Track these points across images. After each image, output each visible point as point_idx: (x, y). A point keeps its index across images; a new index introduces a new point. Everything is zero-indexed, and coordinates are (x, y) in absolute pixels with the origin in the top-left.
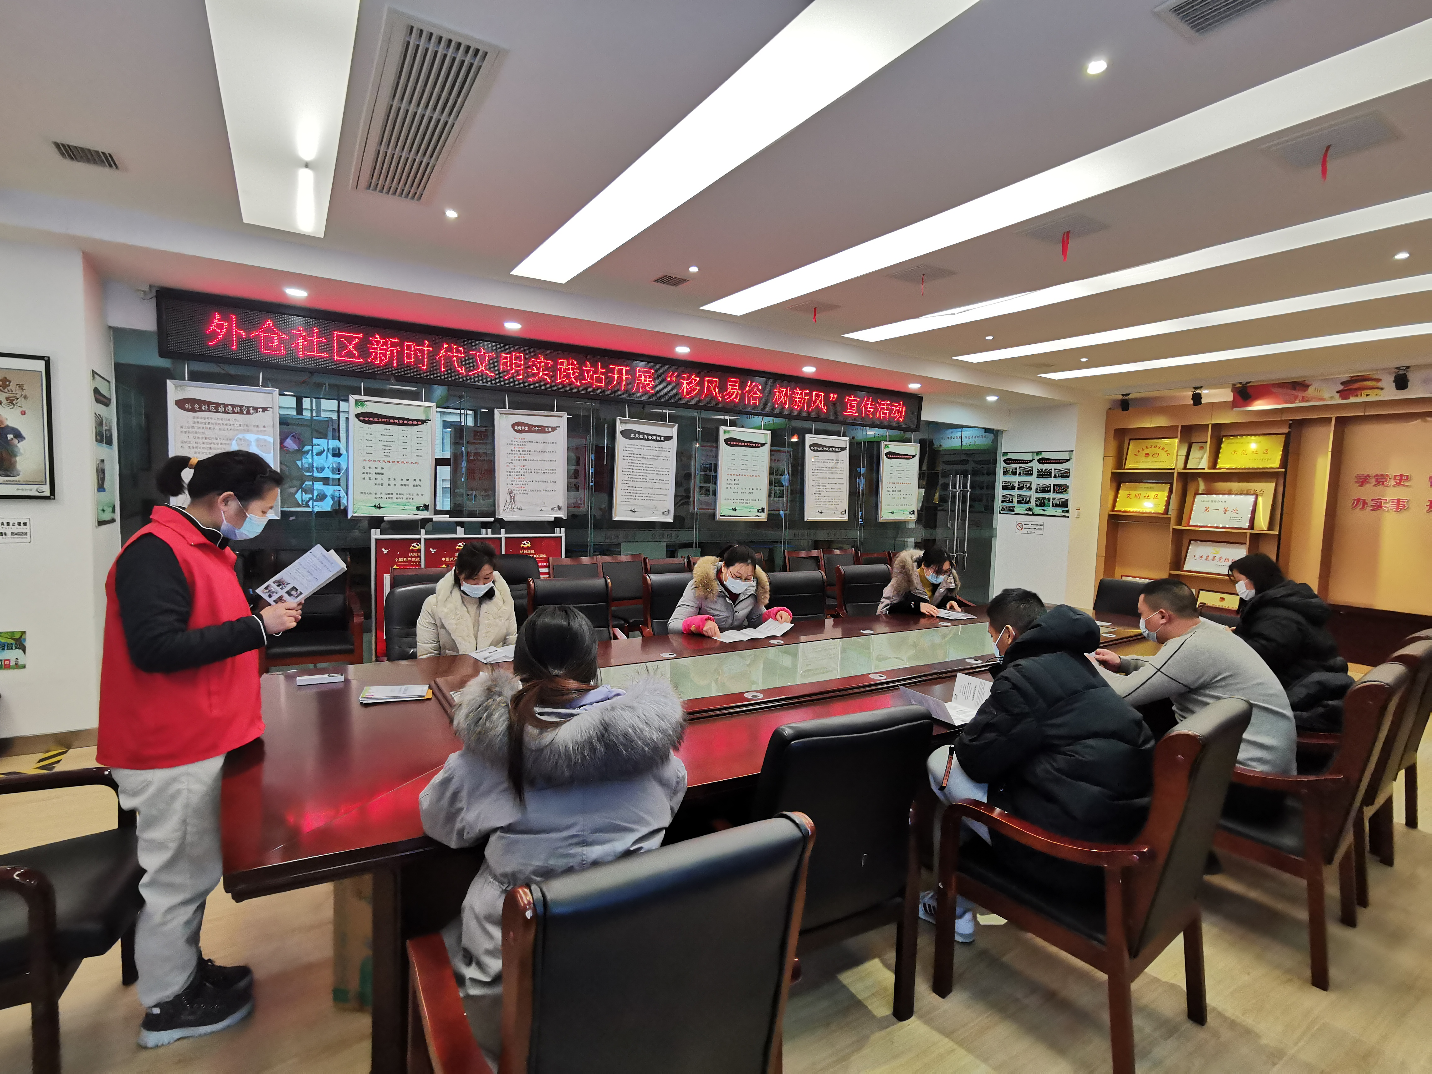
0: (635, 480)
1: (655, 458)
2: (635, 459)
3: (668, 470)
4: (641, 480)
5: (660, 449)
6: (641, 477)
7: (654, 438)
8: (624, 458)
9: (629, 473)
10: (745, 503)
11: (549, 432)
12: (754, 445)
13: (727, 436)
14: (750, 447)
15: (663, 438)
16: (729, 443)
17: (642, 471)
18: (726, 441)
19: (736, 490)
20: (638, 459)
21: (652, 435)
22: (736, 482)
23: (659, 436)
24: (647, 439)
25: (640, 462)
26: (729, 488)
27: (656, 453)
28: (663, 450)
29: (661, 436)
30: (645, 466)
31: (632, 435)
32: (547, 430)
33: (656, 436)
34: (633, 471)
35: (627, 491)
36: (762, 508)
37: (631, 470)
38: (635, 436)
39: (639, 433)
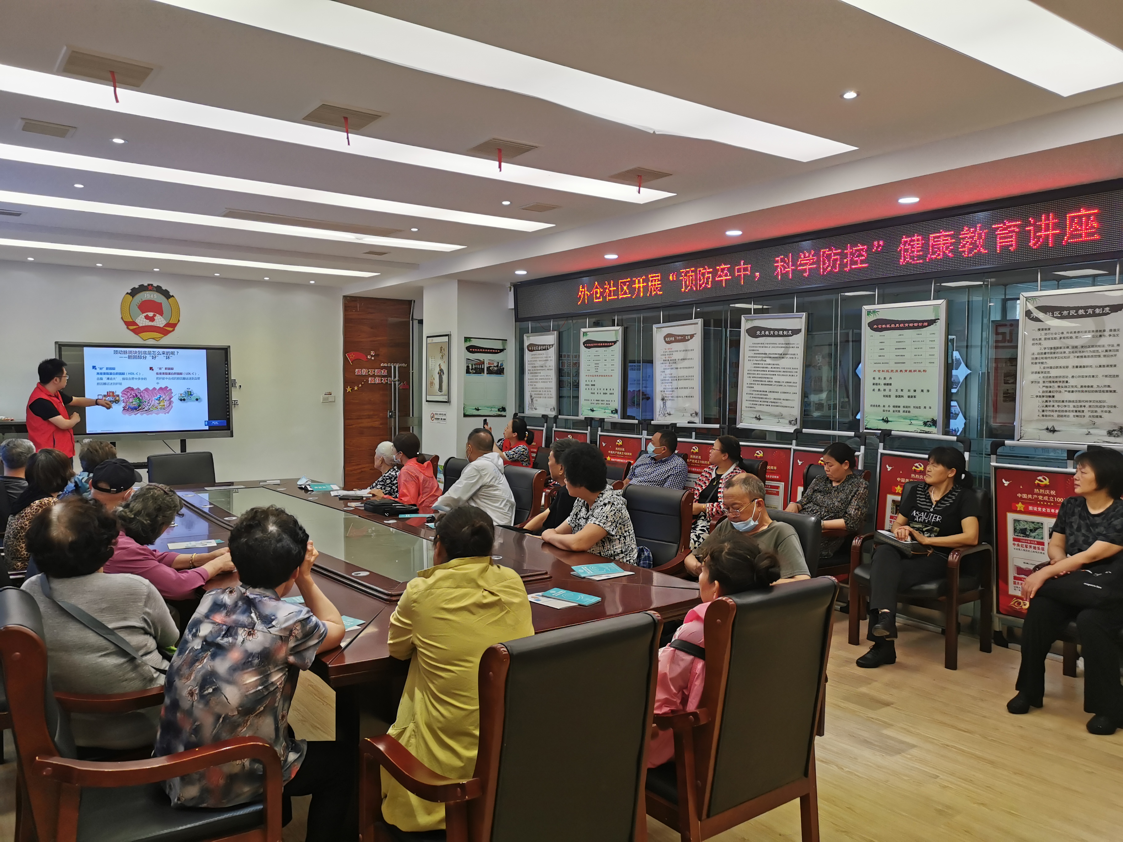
0: (760, 383)
1: (782, 356)
2: (760, 359)
3: (796, 370)
4: (766, 383)
5: (788, 346)
6: (767, 380)
7: (781, 333)
8: (750, 359)
9: (754, 376)
10: (901, 411)
11: (688, 340)
12: (916, 325)
13: (872, 318)
14: (909, 328)
15: (790, 332)
16: (875, 326)
17: (767, 373)
18: (871, 325)
19: (887, 393)
20: (764, 359)
21: (778, 330)
22: (888, 381)
23: (786, 330)
24: (774, 336)
25: (766, 363)
26: (876, 390)
27: (781, 351)
28: (791, 346)
29: (788, 330)
30: (770, 366)
31: (758, 332)
32: (687, 338)
33: (783, 330)
34: (758, 372)
35: (752, 396)
36: (933, 420)
37: (756, 372)
38: (761, 333)
39: (765, 329)
